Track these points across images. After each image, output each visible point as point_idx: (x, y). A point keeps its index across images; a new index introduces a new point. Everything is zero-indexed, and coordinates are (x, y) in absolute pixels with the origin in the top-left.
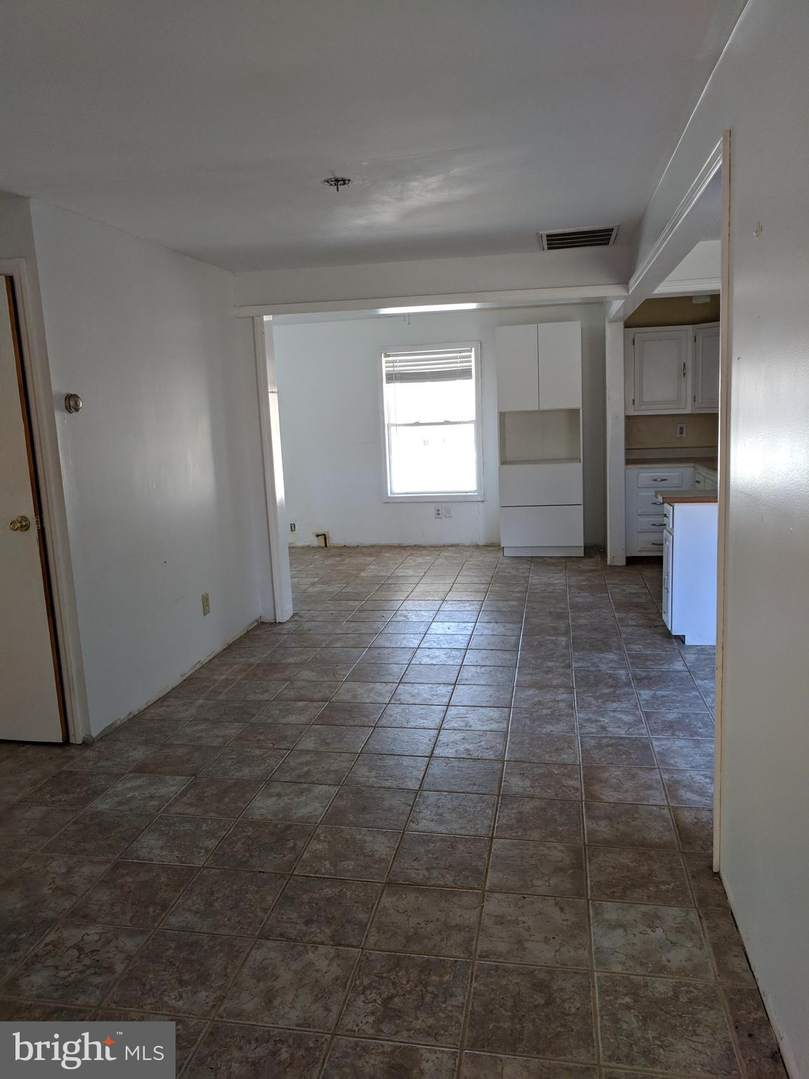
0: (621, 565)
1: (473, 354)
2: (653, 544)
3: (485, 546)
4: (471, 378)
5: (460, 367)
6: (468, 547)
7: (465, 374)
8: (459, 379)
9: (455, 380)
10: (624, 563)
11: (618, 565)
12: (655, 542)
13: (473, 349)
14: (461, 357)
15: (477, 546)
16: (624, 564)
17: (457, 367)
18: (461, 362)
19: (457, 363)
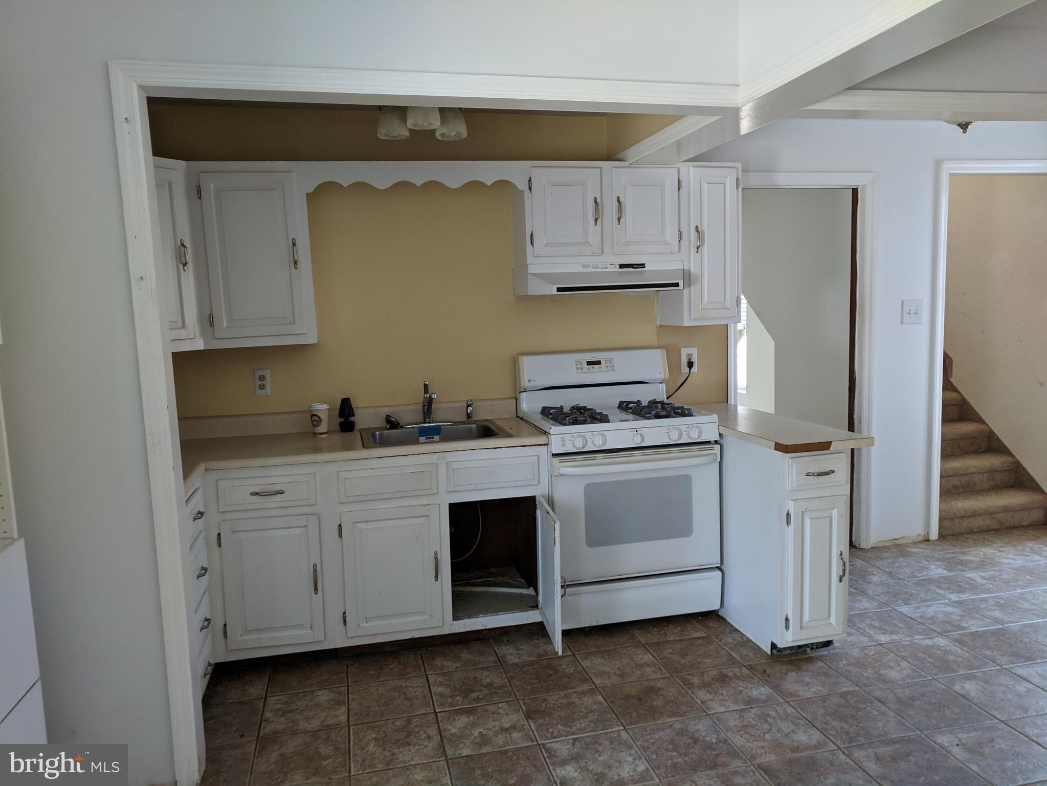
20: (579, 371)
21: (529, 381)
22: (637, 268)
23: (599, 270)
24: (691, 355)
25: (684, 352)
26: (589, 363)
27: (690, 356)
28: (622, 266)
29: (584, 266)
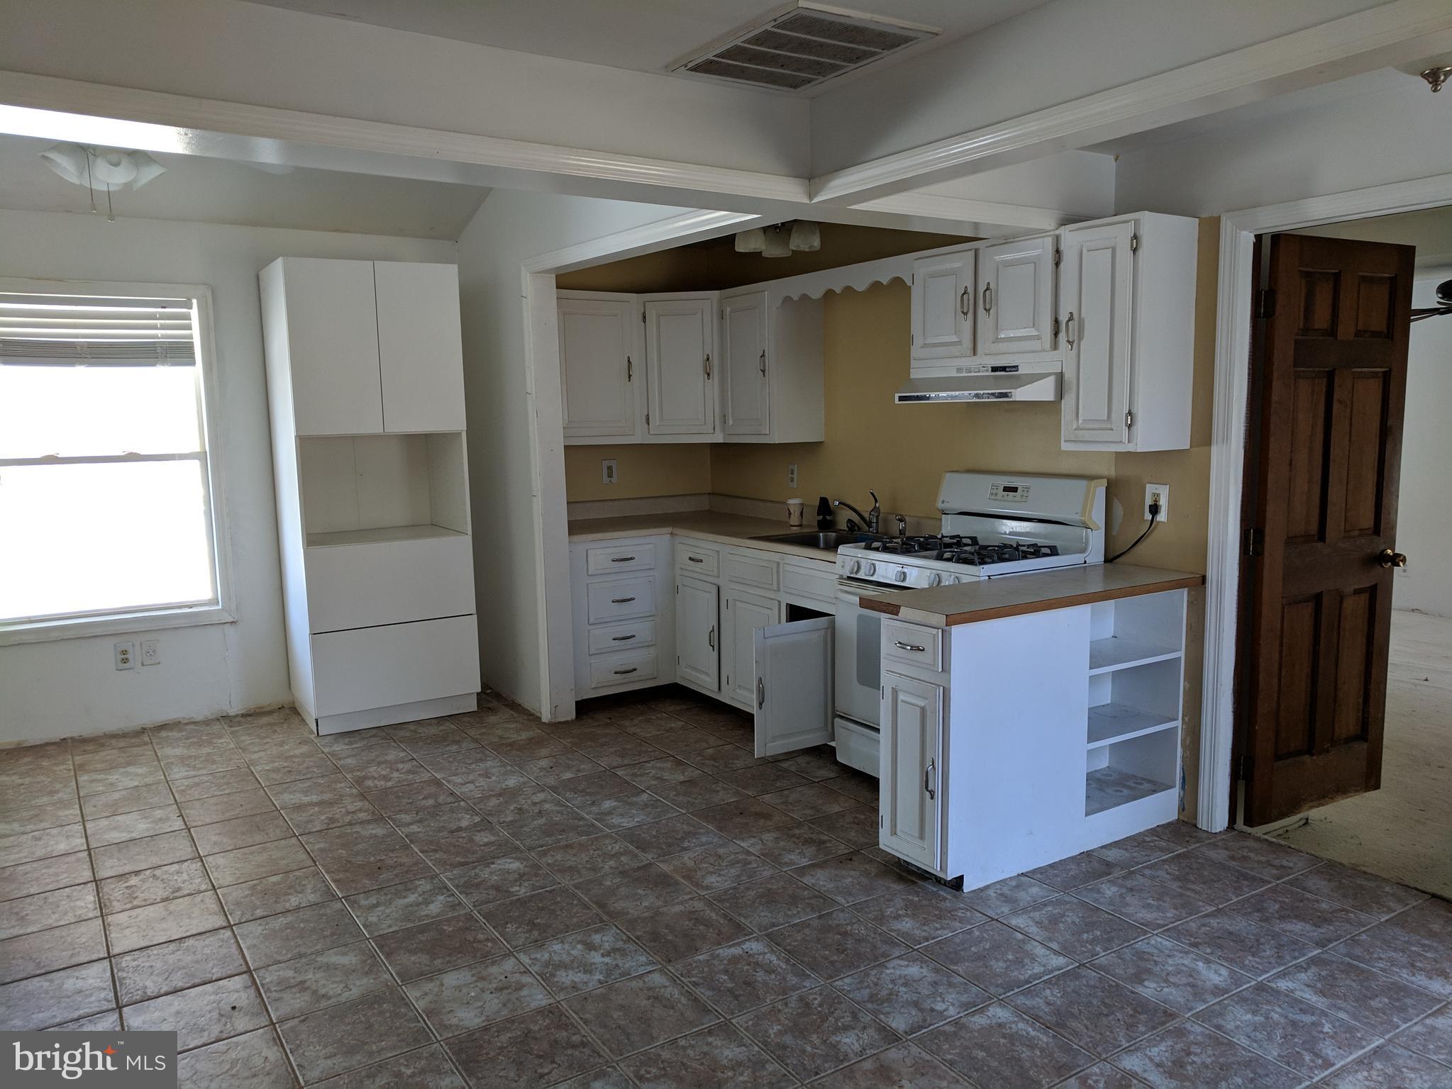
0: (569, 719)
1: (194, 313)
2: (616, 673)
3: (243, 716)
4: (193, 363)
5: (163, 337)
6: (207, 722)
7: (178, 353)
8: (163, 364)
9: (153, 365)
10: (572, 715)
11: (563, 720)
12: (618, 670)
13: (195, 301)
14: (163, 317)
15: (226, 719)
16: (574, 717)
17: (156, 337)
18: (163, 327)
19: (154, 327)
20: (993, 497)
21: (943, 502)
22: (1010, 371)
23: (972, 374)
24: (1158, 495)
25: (1150, 489)
26: (1006, 489)
27: (1156, 497)
28: (994, 369)
29: (959, 370)
